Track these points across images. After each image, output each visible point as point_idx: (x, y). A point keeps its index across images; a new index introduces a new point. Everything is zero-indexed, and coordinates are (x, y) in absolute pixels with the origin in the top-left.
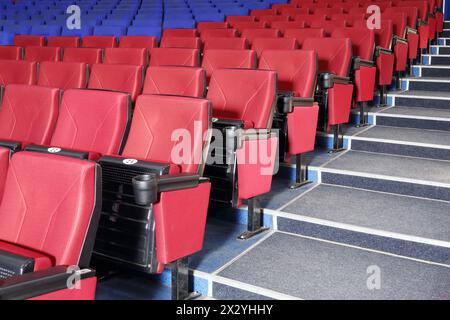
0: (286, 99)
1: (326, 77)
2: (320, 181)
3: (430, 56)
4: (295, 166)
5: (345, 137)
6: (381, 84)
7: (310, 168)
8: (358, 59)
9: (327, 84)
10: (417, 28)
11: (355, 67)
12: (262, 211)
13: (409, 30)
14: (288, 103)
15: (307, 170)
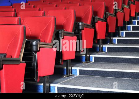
0: (60, 32)
1: (80, 24)
2: (78, 74)
3: (137, 21)
4: (65, 68)
5: (91, 56)
6: (110, 32)
7: (73, 68)
8: (97, 17)
9: (81, 28)
10: (129, 5)
11: (95, 21)
12: (50, 85)
13: (125, 6)
14: (61, 34)
15: (72, 69)
